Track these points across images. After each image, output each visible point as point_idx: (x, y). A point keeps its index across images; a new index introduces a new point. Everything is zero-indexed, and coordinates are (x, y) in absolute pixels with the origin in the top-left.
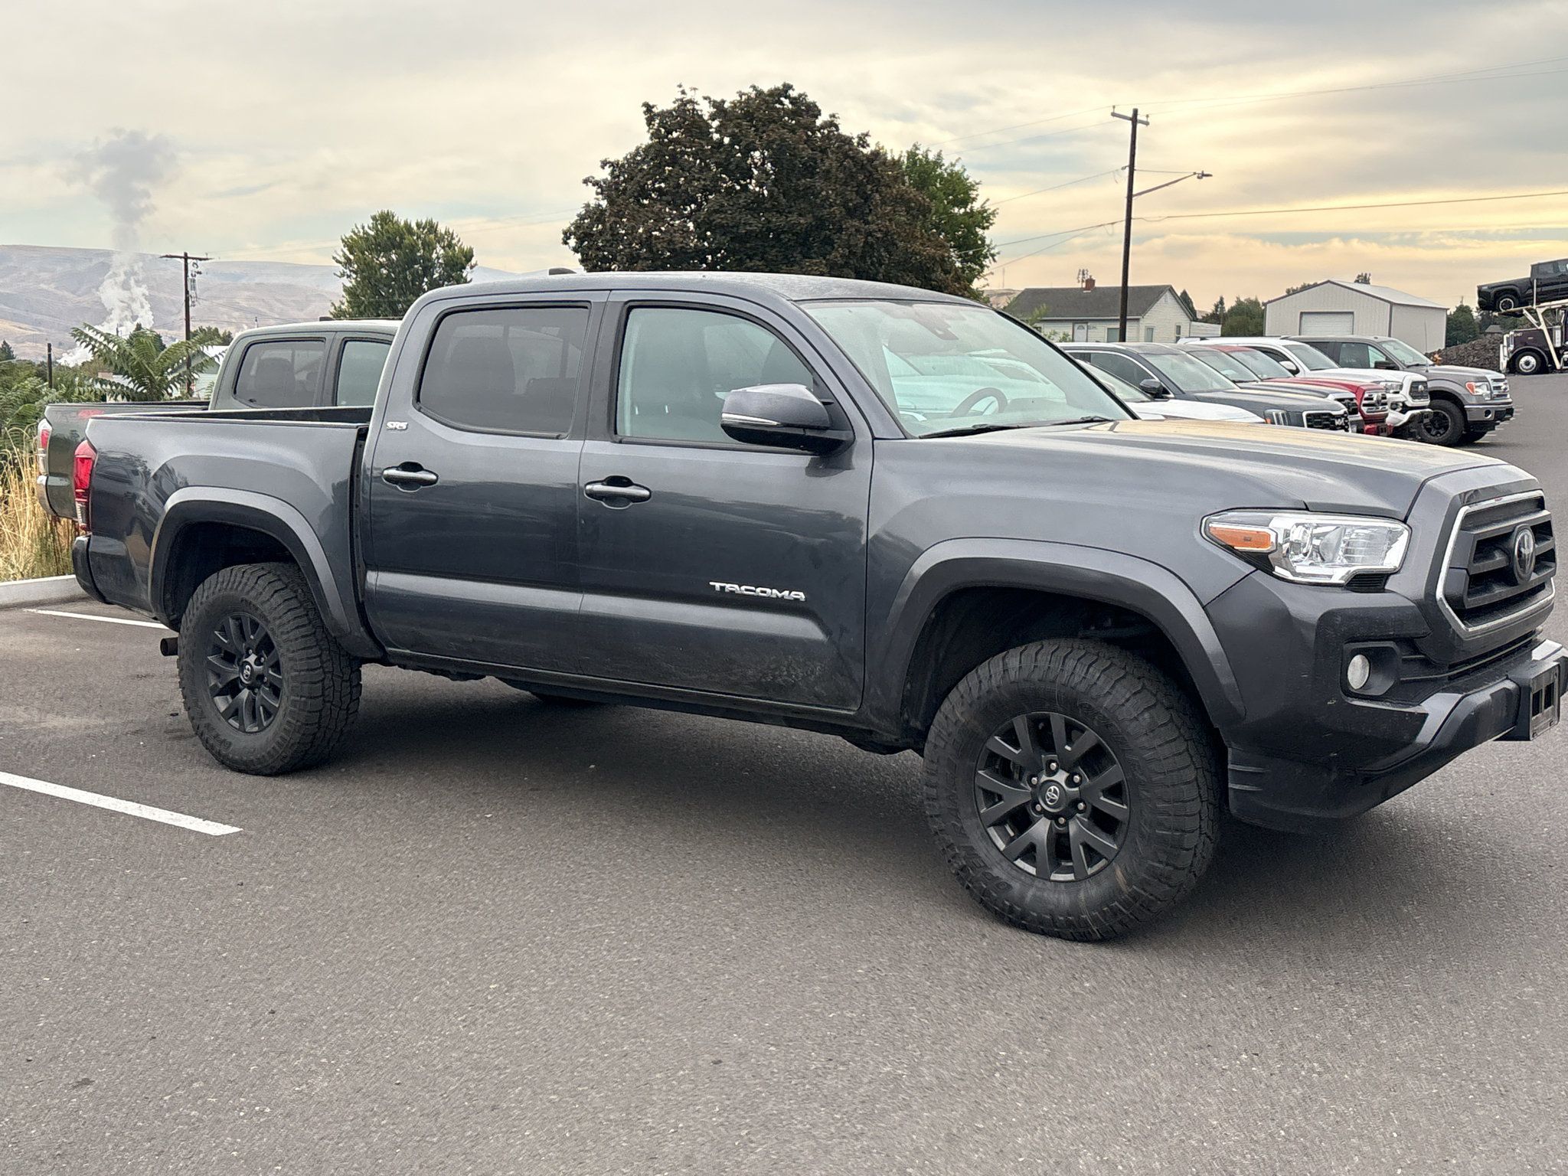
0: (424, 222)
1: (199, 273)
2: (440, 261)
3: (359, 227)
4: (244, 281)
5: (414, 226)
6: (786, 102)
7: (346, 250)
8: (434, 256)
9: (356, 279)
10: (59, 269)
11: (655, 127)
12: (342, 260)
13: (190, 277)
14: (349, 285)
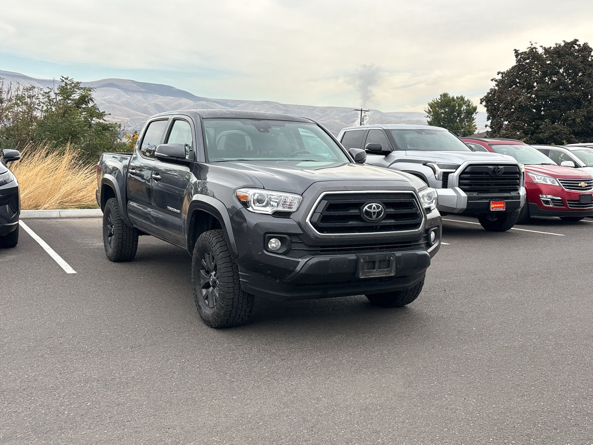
0: (459, 97)
1: (366, 116)
2: (464, 111)
3: (435, 99)
4: (403, 119)
5: (455, 98)
6: (576, 46)
7: (429, 107)
8: (462, 109)
9: (432, 118)
10: (342, 115)
11: (518, 59)
12: (428, 111)
13: (362, 117)
14: (429, 120)
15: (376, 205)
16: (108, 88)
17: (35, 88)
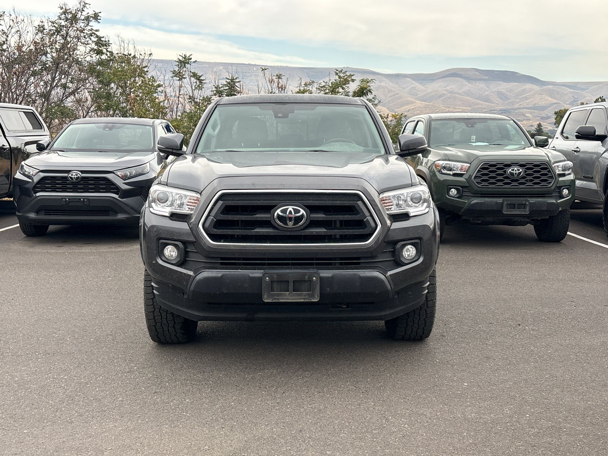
15: (293, 208)
16: (450, 78)
17: (314, 82)
